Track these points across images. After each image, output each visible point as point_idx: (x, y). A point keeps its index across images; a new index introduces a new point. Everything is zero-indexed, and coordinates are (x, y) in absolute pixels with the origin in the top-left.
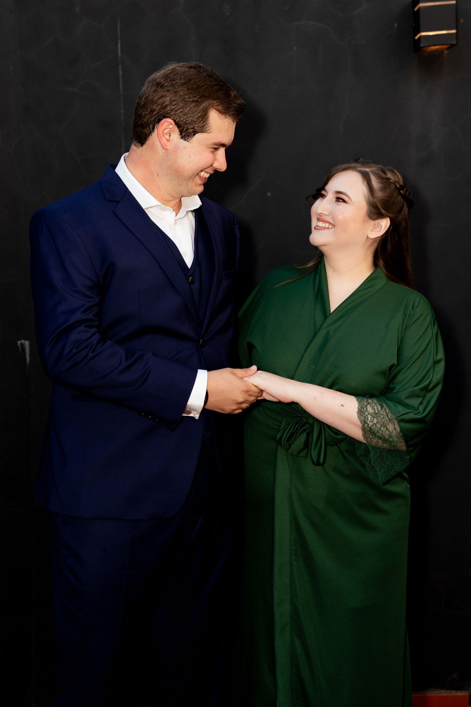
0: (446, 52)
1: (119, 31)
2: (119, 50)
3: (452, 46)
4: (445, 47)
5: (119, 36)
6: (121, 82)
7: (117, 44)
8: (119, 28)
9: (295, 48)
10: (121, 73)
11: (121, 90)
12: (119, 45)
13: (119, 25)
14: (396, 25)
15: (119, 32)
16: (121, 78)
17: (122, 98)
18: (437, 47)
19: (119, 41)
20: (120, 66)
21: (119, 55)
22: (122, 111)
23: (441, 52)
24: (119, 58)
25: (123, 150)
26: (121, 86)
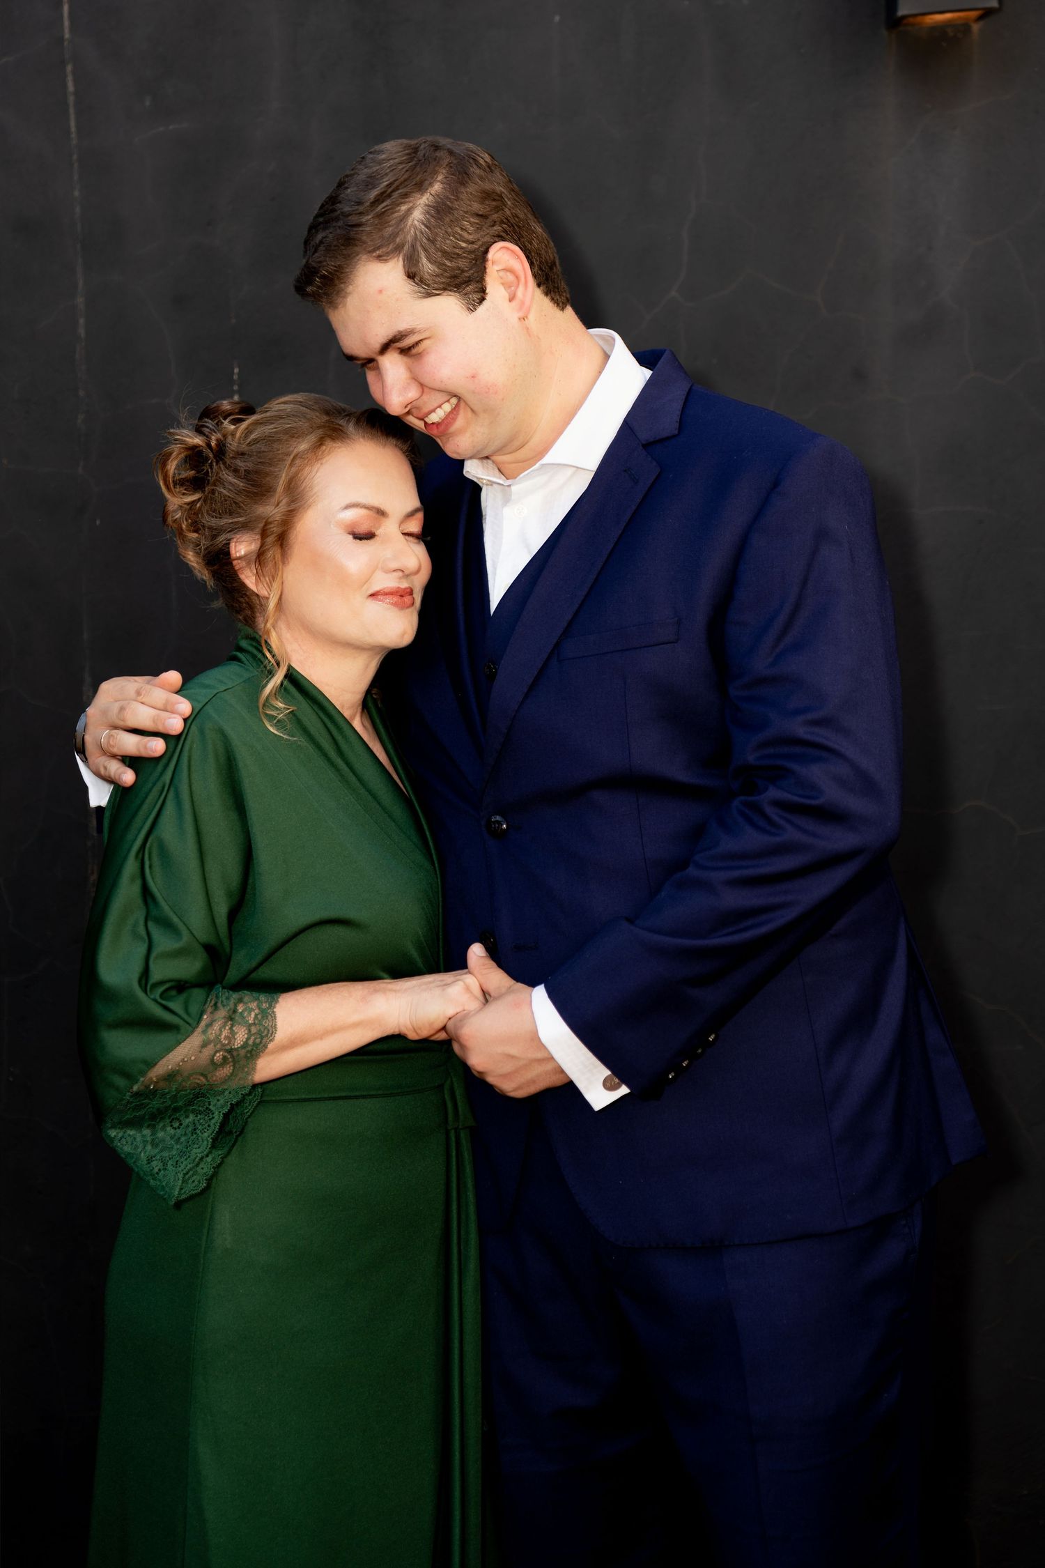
0: (976, 27)
2: (66, 23)
3: (987, 13)
4: (974, 14)
6: (72, 111)
7: (60, 4)
9: (557, 18)
11: (74, 135)
12: (66, 9)
16: (71, 99)
17: (75, 157)
18: (948, 16)
20: (69, 68)
21: (67, 36)
22: (76, 193)
23: (965, 28)
24: (66, 43)
25: (80, 300)
26: (73, 123)
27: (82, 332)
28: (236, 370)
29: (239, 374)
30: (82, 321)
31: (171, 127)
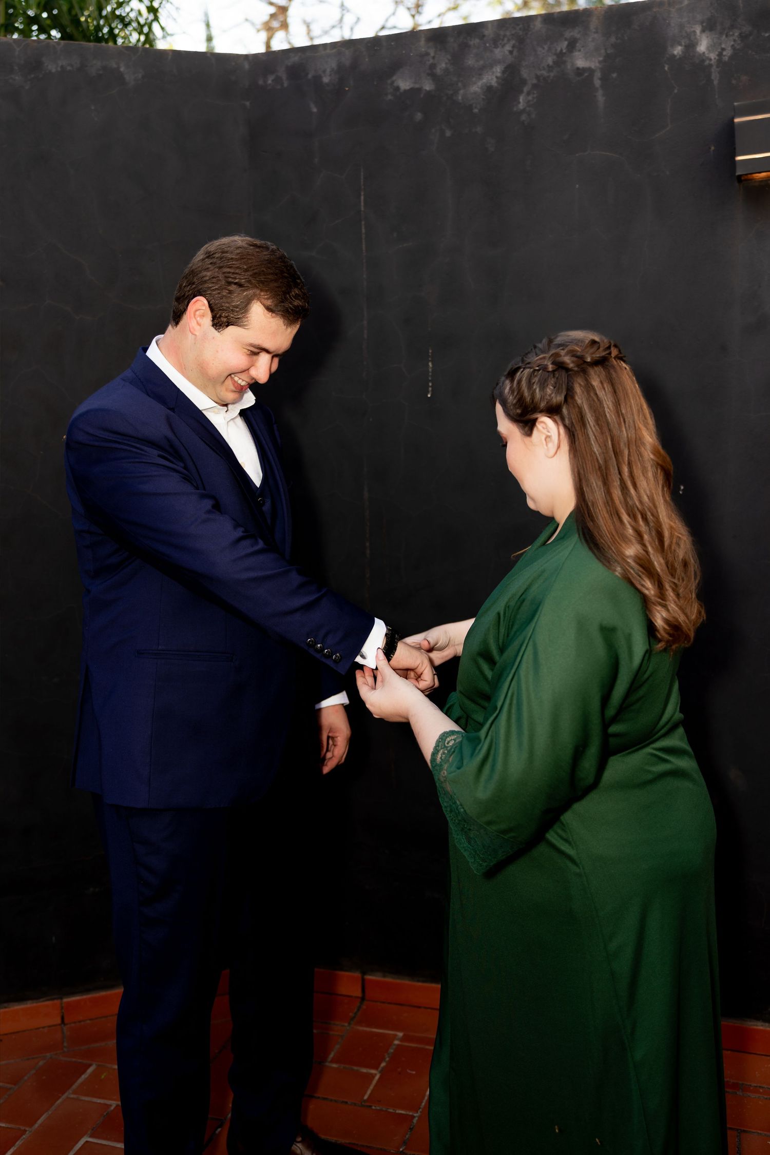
1: (362, 181)
2: (362, 204)
5: (363, 187)
6: (364, 241)
7: (360, 195)
8: (362, 177)
9: (577, 186)
10: (363, 231)
11: (364, 252)
12: (362, 198)
13: (362, 174)
14: (713, 148)
15: (362, 183)
16: (364, 236)
17: (364, 261)
18: (763, 174)
19: (362, 193)
20: (363, 223)
21: (362, 209)
22: (365, 276)
24: (362, 213)
25: (365, 322)
26: (364, 246)
27: (365, 336)
28: (430, 351)
29: (432, 353)
30: (366, 331)
31: (405, 245)
